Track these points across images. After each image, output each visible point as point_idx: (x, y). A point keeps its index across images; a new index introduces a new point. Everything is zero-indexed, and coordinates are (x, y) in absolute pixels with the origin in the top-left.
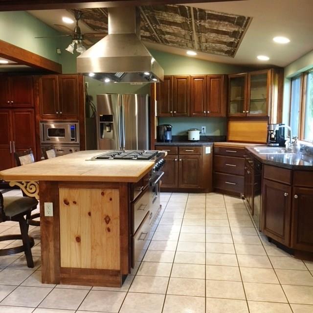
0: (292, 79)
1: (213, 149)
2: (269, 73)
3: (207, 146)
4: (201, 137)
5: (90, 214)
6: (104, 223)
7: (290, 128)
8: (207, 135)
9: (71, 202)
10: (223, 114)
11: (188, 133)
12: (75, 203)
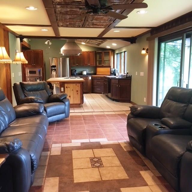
0: (117, 54)
1: (92, 78)
2: (110, 51)
3: (90, 76)
4: (87, 73)
5: (73, 90)
6: (76, 92)
7: (117, 69)
8: (89, 73)
9: (68, 87)
10: (95, 65)
11: (82, 72)
12: (69, 87)
